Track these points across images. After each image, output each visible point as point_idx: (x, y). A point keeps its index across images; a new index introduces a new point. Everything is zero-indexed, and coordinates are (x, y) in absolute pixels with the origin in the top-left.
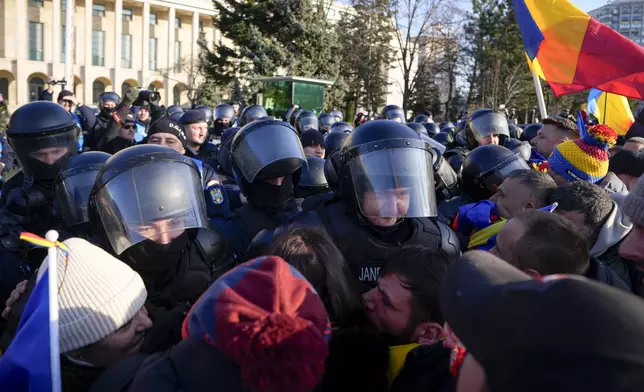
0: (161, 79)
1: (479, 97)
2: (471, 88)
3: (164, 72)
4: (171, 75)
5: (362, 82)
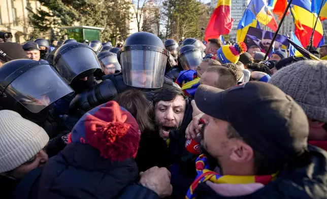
0: (6, 29)
1: (171, 35)
2: (167, 30)
3: (7, 25)
4: (12, 27)
5: (118, 29)
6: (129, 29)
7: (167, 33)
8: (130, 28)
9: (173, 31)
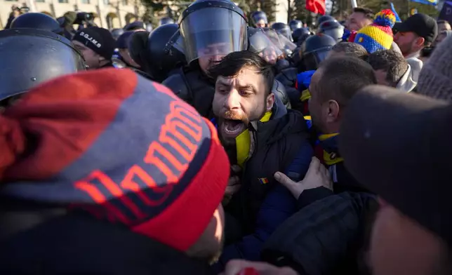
0: (114, 11)
1: (338, 12)
2: (333, 5)
3: (115, 5)
4: (121, 6)
5: (259, 4)
6: (275, 5)
7: (333, 9)
8: (277, 3)
9: (341, 6)
